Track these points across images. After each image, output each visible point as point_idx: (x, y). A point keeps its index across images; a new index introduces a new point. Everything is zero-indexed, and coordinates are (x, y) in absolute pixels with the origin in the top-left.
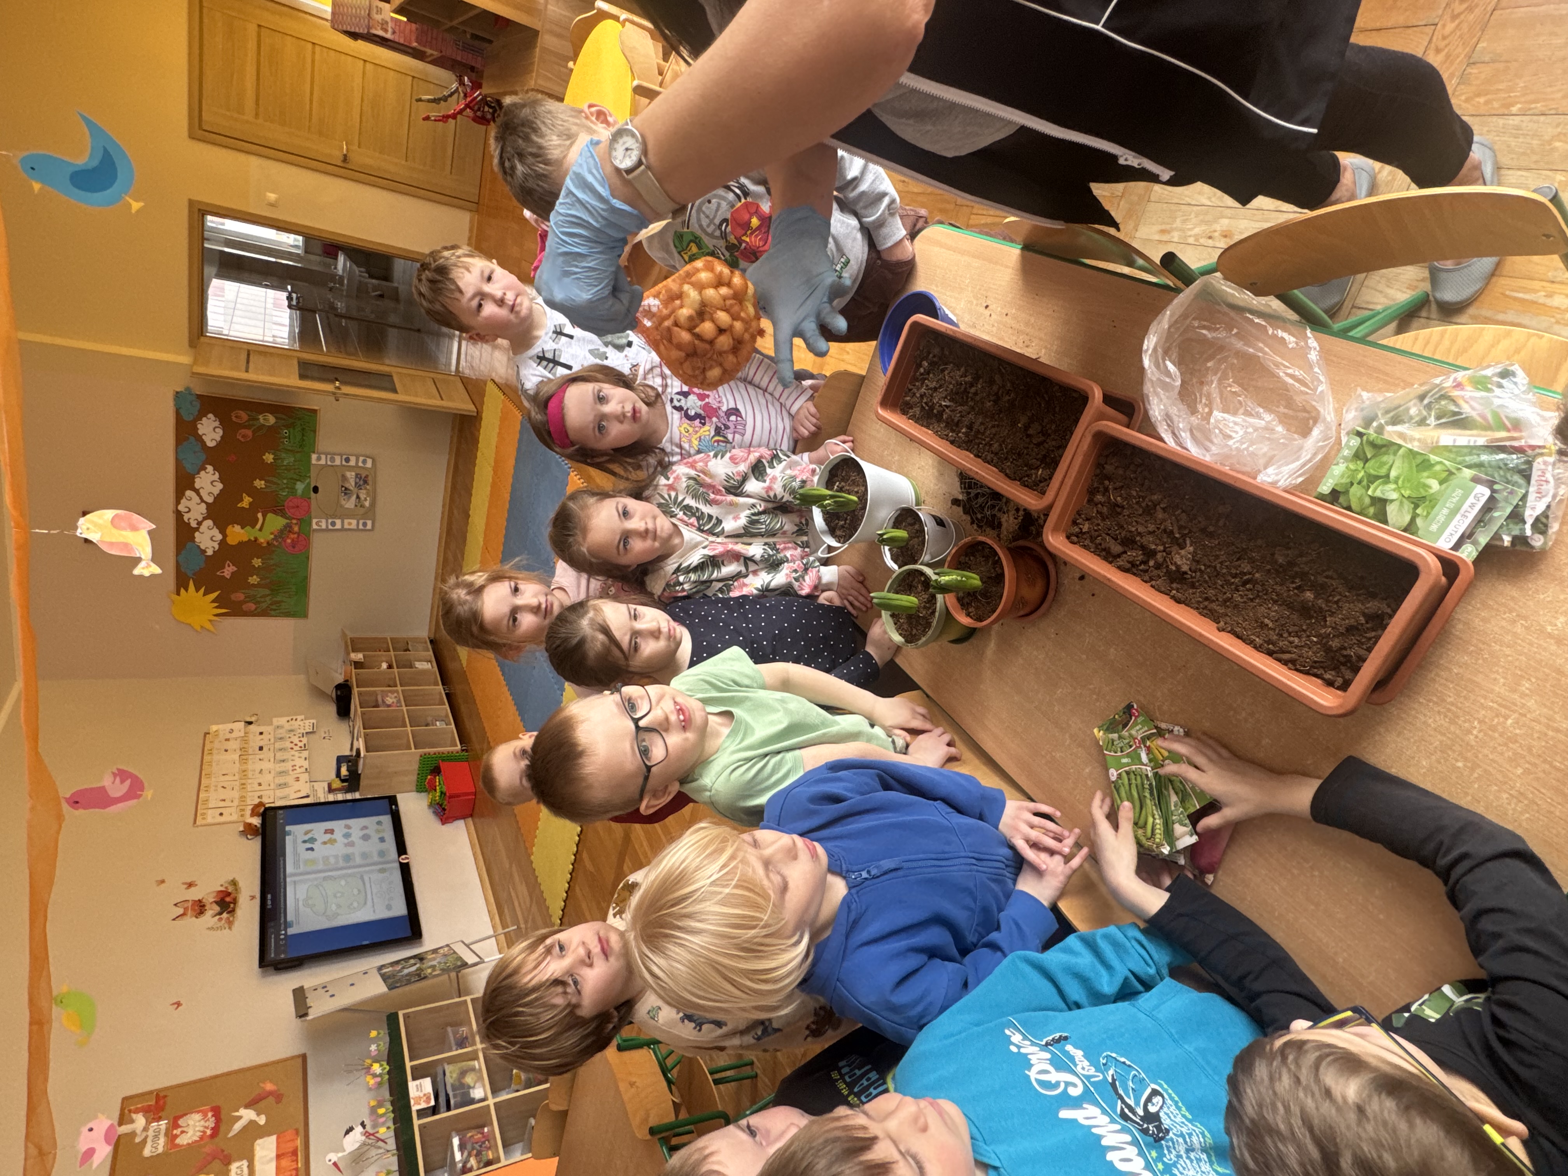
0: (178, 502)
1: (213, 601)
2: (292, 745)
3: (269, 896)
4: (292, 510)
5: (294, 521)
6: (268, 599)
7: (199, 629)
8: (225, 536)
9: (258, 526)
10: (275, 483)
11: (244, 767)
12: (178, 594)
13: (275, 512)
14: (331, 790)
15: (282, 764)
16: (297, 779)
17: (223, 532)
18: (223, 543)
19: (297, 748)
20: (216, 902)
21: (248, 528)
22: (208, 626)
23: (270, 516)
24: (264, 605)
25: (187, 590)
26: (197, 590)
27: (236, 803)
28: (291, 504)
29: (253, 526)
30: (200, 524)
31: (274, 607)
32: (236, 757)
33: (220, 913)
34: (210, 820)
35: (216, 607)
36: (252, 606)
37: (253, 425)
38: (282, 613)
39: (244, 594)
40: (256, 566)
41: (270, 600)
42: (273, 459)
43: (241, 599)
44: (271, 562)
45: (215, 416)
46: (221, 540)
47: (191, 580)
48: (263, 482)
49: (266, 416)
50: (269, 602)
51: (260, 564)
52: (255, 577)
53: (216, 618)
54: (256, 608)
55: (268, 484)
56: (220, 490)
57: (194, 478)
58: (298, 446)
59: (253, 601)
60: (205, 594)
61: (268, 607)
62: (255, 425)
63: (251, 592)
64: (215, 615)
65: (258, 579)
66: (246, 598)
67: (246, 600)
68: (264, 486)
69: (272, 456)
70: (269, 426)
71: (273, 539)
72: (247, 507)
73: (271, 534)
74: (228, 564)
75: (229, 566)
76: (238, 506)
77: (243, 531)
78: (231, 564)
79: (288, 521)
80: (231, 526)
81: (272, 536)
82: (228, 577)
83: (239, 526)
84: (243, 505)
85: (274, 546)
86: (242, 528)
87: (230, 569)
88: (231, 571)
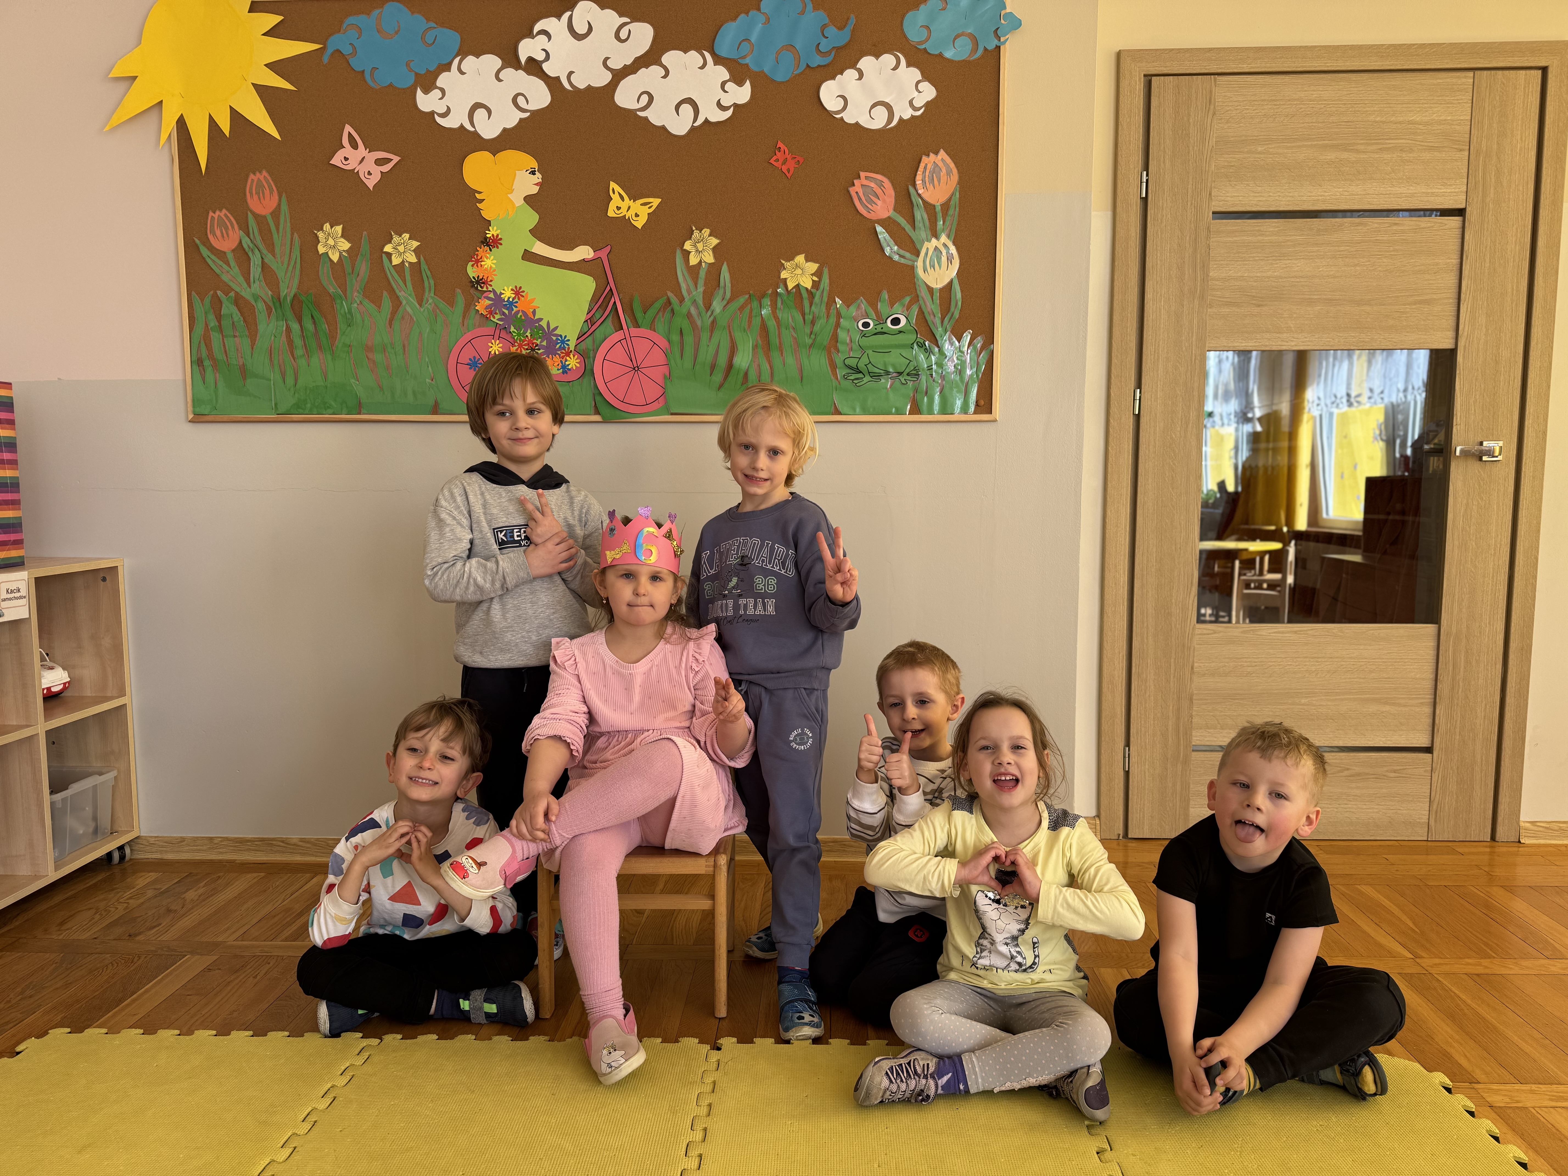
4: (618, 353)
6: (262, 288)
7: (122, 71)
8: (496, 146)
9: (541, 249)
10: (708, 295)
13: (600, 299)
17: (510, 140)
18: (467, 140)
21: (532, 218)
22: (137, 101)
23: (586, 285)
25: (273, 33)
26: (278, 67)
29: (537, 233)
31: (229, 309)
35: (214, 129)
36: (226, 239)
37: (912, 222)
38: (207, 339)
39: (276, 214)
40: (388, 248)
41: (256, 297)
42: (798, 286)
43: (253, 203)
44: (406, 295)
45: (928, 105)
46: (476, 134)
47: (316, 46)
48: (709, 258)
49: (950, 259)
50: (246, 294)
51: (396, 261)
52: (345, 245)
53: (169, 125)
54: (221, 255)
55: (702, 274)
56: (663, 128)
57: (699, 50)
58: (852, 362)
59: (246, 242)
60: (260, 89)
61: (227, 290)
62: (914, 227)
63: (283, 236)
64: (181, 123)
65: (335, 258)
66: (260, 220)
67: (252, 222)
68: (693, 260)
69: (807, 283)
70: (912, 268)
71: (498, 297)
72: (611, 213)
73: (518, 292)
74: (389, 161)
75: (379, 162)
76: (613, 185)
77: (519, 202)
78: (386, 168)
79: (572, 345)
80: (535, 165)
81: (508, 294)
82: (337, 160)
83: (535, 190)
84: (616, 200)
85: (469, 305)
86: (528, 199)
87: (370, 164)
88: (362, 170)
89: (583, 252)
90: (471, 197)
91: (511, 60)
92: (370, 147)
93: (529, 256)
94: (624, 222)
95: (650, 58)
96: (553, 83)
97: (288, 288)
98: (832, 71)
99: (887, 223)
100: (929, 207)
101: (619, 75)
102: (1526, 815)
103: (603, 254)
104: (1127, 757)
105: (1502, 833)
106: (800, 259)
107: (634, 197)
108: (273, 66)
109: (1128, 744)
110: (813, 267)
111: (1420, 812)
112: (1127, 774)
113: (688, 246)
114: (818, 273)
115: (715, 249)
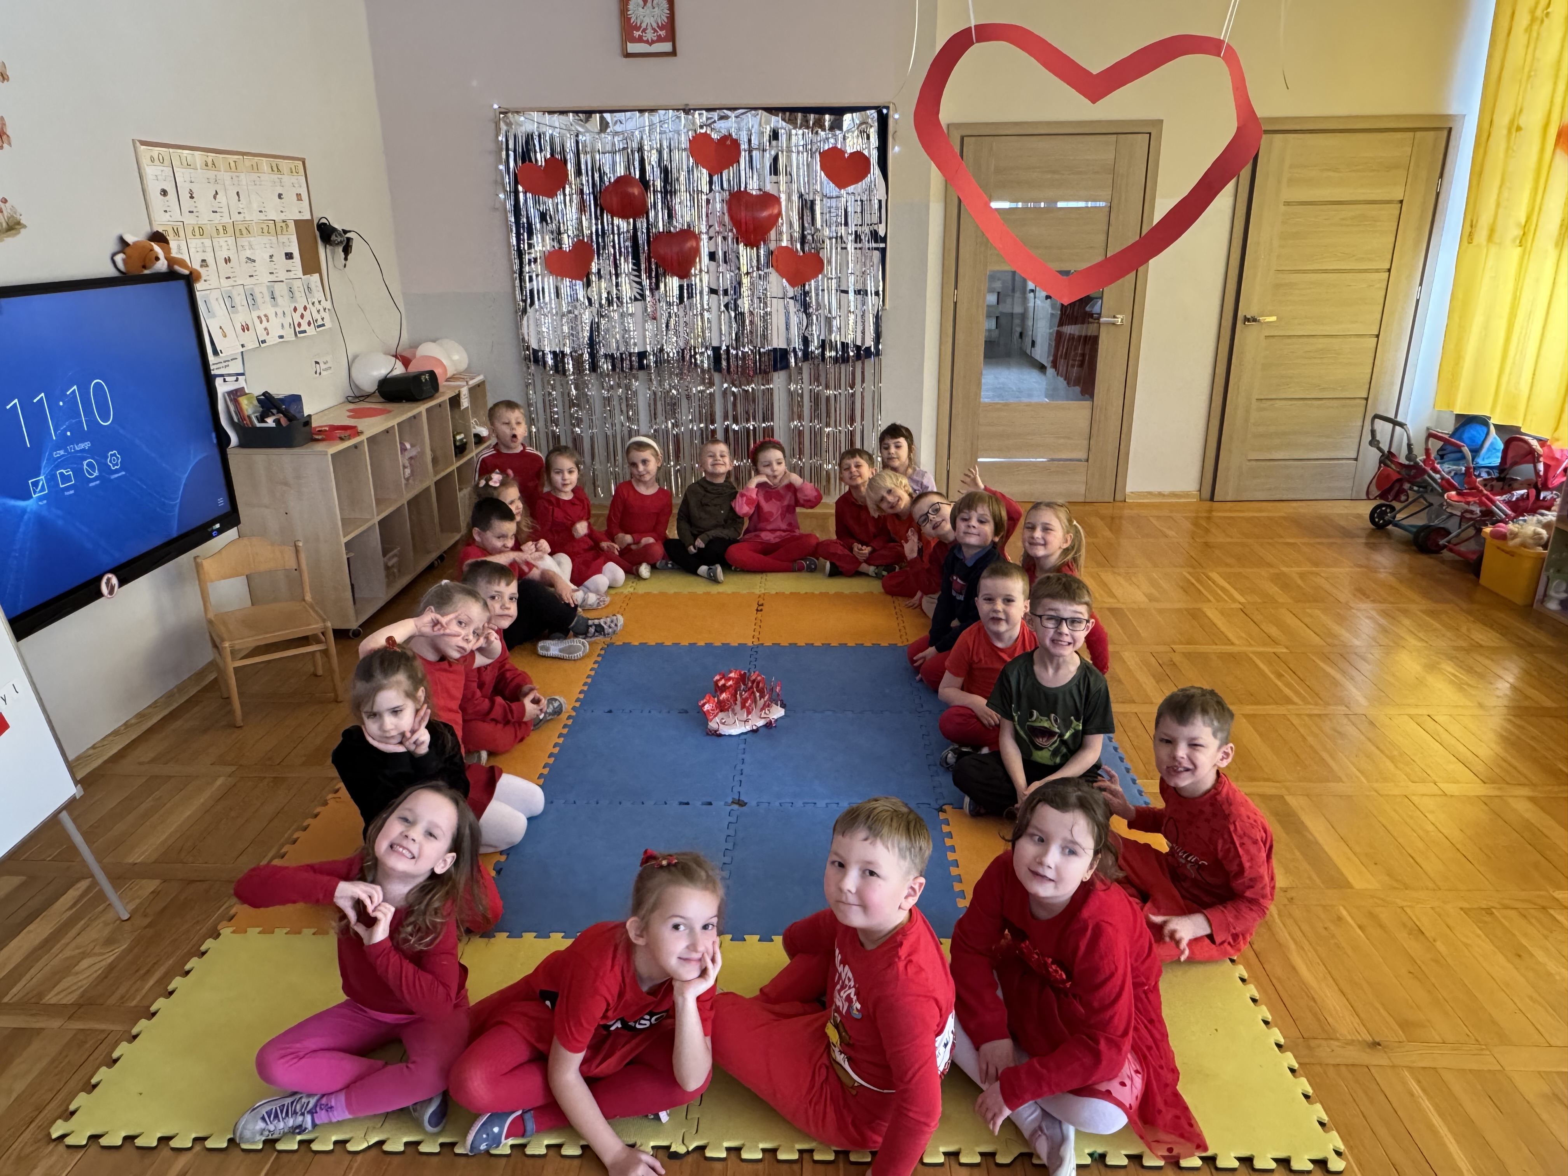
11: (255, 229)
14: (234, 394)
15: (268, 298)
16: (245, 328)
19: (297, 319)
27: (190, 220)
32: (271, 213)
34: (150, 171)
102: (1129, 489)
104: (948, 464)
105: (1119, 497)
109: (949, 458)
111: (1082, 489)
112: (948, 472)
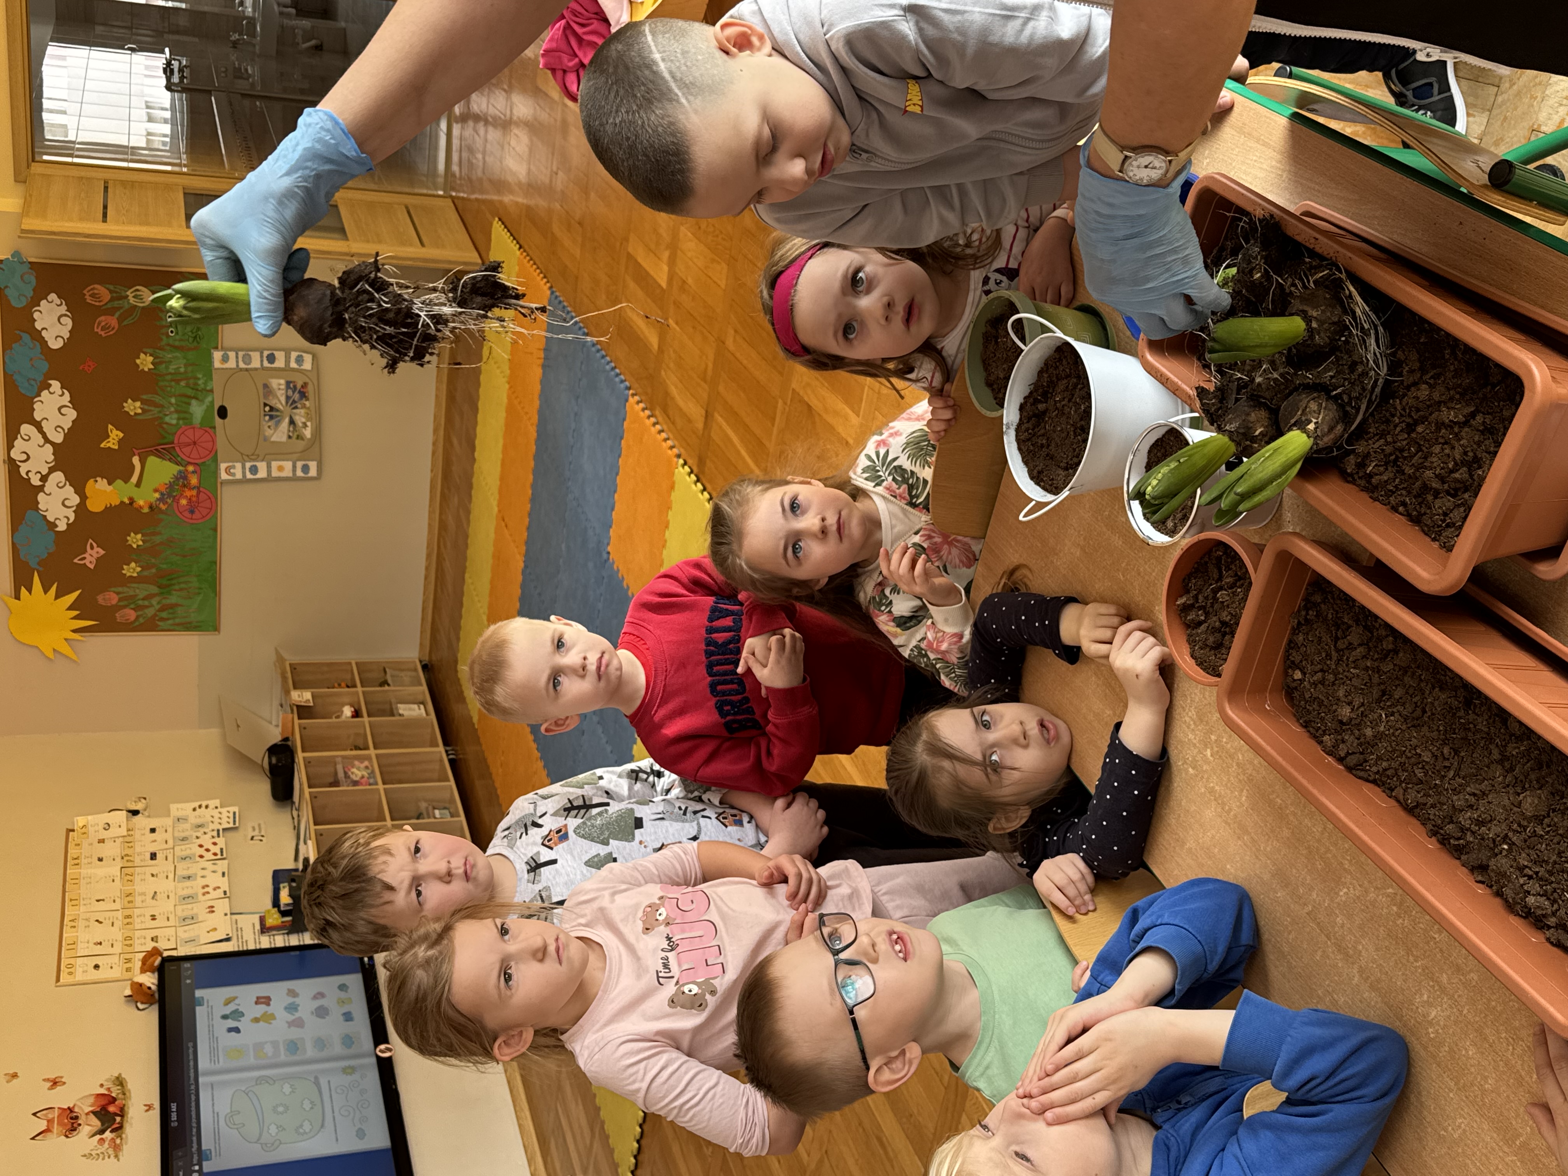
0: (10, 446)
1: (70, 608)
2: (202, 851)
3: (174, 1107)
4: (187, 450)
5: (191, 468)
6: (154, 601)
7: (51, 655)
8: (83, 497)
9: (134, 479)
10: (156, 405)
11: (128, 888)
12: (17, 597)
13: (159, 454)
14: (265, 929)
15: (188, 883)
16: (211, 910)
17: (80, 491)
18: (81, 509)
19: (209, 856)
20: (94, 1113)
21: (119, 482)
22: (66, 649)
23: (152, 460)
24: (150, 612)
25: (30, 591)
26: (46, 590)
27: (118, 949)
28: (184, 439)
29: (126, 480)
30: (44, 479)
31: (164, 615)
32: (115, 871)
33: (102, 1132)
34: (79, 977)
35: (75, 618)
36: (131, 615)
37: (119, 308)
38: (178, 625)
39: (118, 593)
40: (135, 546)
41: (158, 603)
42: (153, 363)
43: (114, 602)
44: (158, 539)
45: (59, 297)
46: (78, 506)
47: (36, 574)
48: (138, 404)
49: (137, 290)
50: (157, 607)
51: (141, 543)
52: (133, 565)
53: (76, 636)
54: (137, 617)
55: (146, 407)
56: (73, 422)
57: (33, 403)
58: (191, 340)
59: (132, 606)
60: (57, 597)
61: (155, 615)
62: (121, 308)
63: (128, 591)
64: (74, 631)
65: (139, 569)
66: (120, 600)
67: (121, 604)
68: (139, 411)
69: (151, 359)
70: (143, 308)
71: (158, 499)
72: (116, 447)
73: (156, 491)
74: (91, 545)
75: (92, 548)
76: (102, 445)
77: (111, 488)
78: (95, 545)
79: (181, 468)
80: (92, 480)
81: (157, 495)
82: (92, 566)
83: (105, 481)
84: (110, 445)
85: (161, 511)
86: (110, 484)
87: (94, 553)
88: (96, 556)
89: (136, 460)
90: (108, 509)
91: (41, 488)
92: (85, 551)
93: (138, 485)
94: (120, 442)
95: (38, 426)
96: (51, 470)
97: (154, 589)
98: (43, 342)
99: (120, 320)
100: (112, 300)
101: (47, 440)
103: (136, 452)
106: (138, 361)
107: (108, 437)
108: (46, 592)
110: (142, 356)
113: (132, 413)
114: (145, 354)
115: (134, 401)
